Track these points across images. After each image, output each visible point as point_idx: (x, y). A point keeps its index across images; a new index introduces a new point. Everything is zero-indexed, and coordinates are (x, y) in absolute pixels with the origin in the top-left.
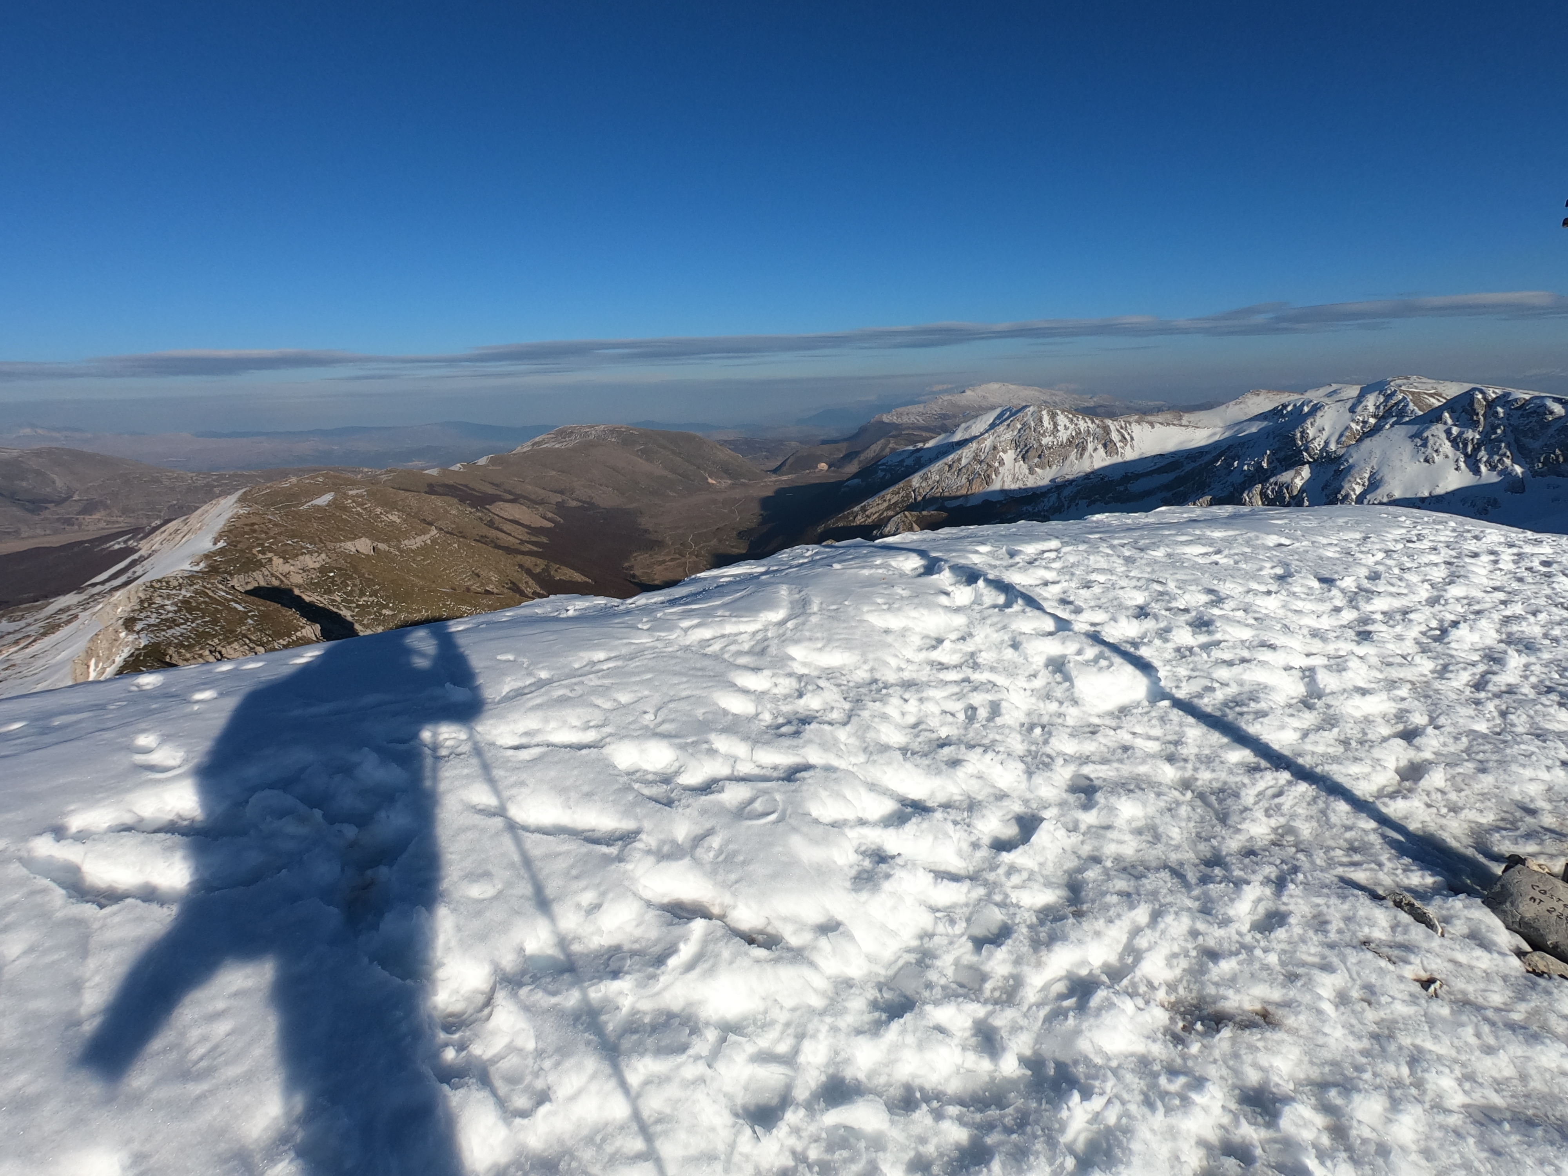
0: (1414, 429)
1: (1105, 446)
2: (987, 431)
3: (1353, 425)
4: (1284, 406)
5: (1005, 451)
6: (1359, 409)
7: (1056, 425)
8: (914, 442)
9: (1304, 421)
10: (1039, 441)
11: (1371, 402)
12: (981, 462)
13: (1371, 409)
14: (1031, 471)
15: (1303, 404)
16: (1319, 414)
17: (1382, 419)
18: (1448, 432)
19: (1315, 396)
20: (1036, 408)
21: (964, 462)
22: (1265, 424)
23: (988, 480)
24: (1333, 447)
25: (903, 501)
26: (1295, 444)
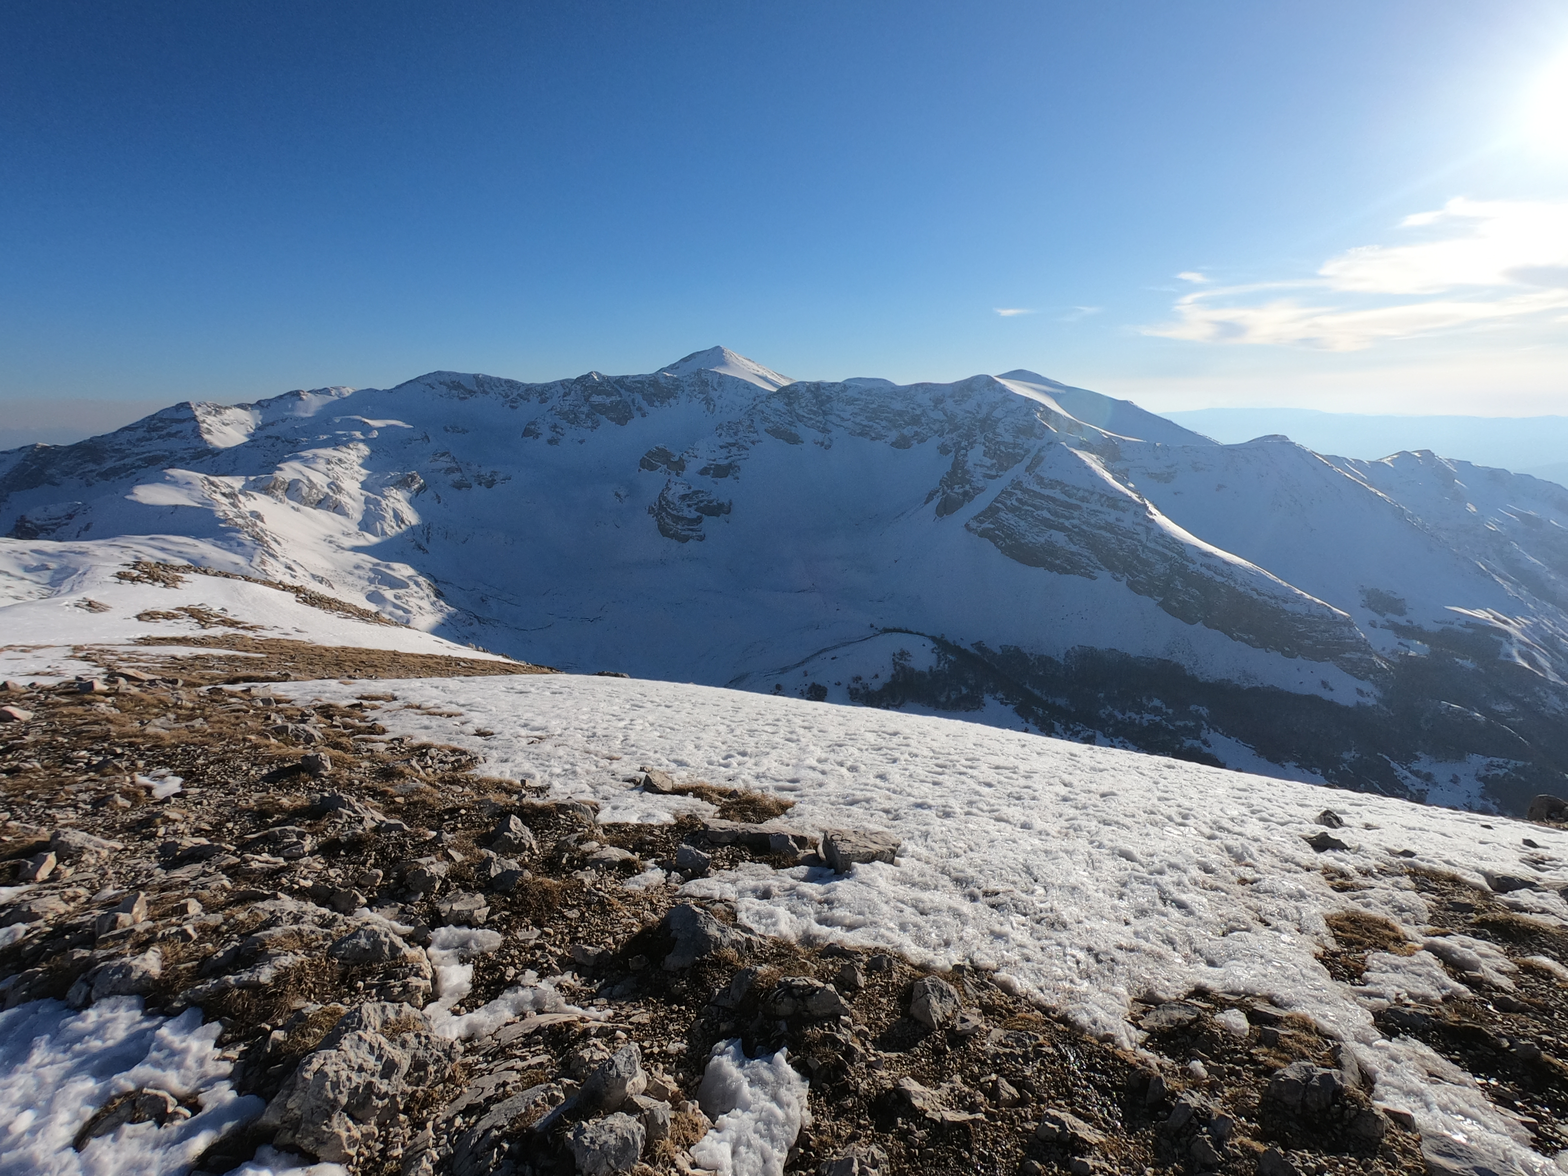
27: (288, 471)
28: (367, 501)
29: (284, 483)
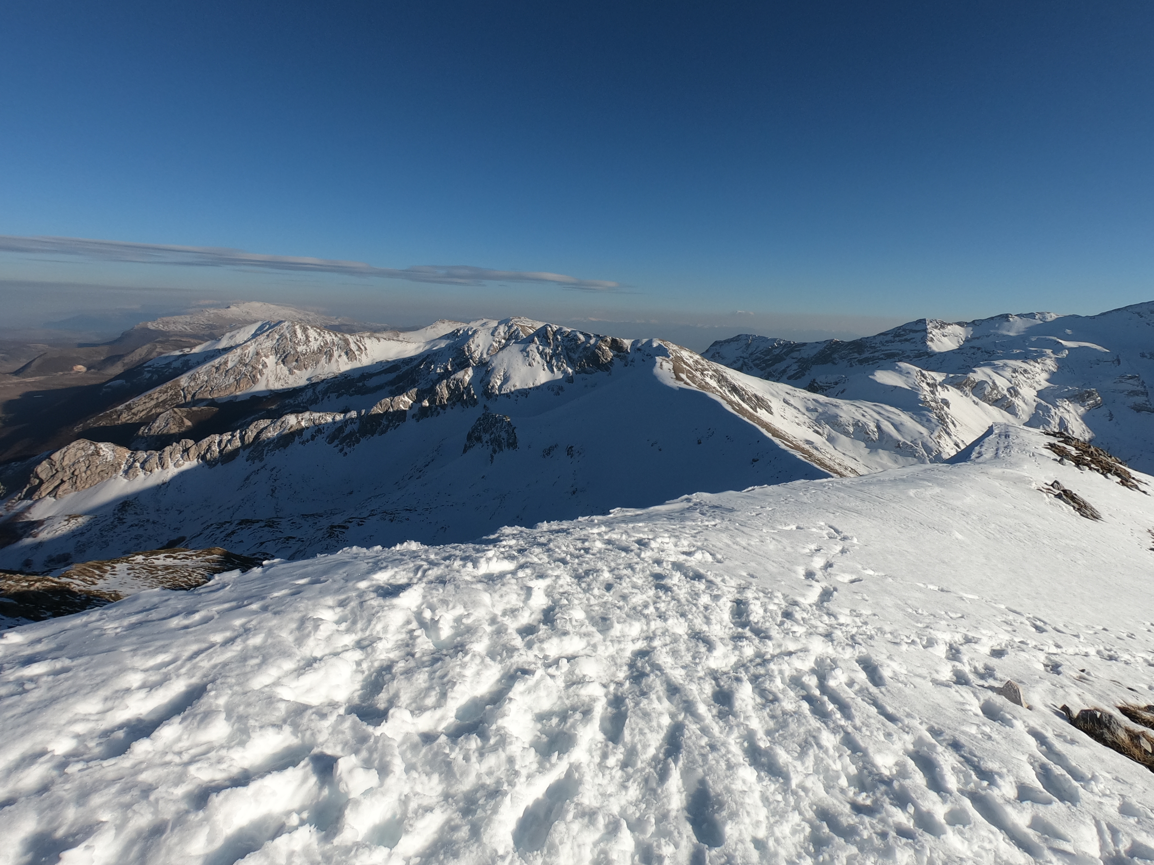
0: (522, 346)
1: (347, 353)
2: (249, 340)
3: (494, 344)
4: (458, 331)
5: (267, 356)
6: (496, 334)
7: (307, 337)
8: (181, 347)
9: (468, 340)
10: (295, 349)
11: (502, 329)
12: (246, 365)
13: (502, 334)
14: (291, 372)
15: (468, 330)
16: (476, 336)
17: (508, 340)
18: (538, 348)
19: (474, 325)
20: (290, 323)
21: (230, 365)
22: (448, 342)
23: (254, 380)
24: (485, 356)
25: (172, 399)
26: (465, 355)
27: (979, 374)
28: (1038, 407)
29: (974, 381)
